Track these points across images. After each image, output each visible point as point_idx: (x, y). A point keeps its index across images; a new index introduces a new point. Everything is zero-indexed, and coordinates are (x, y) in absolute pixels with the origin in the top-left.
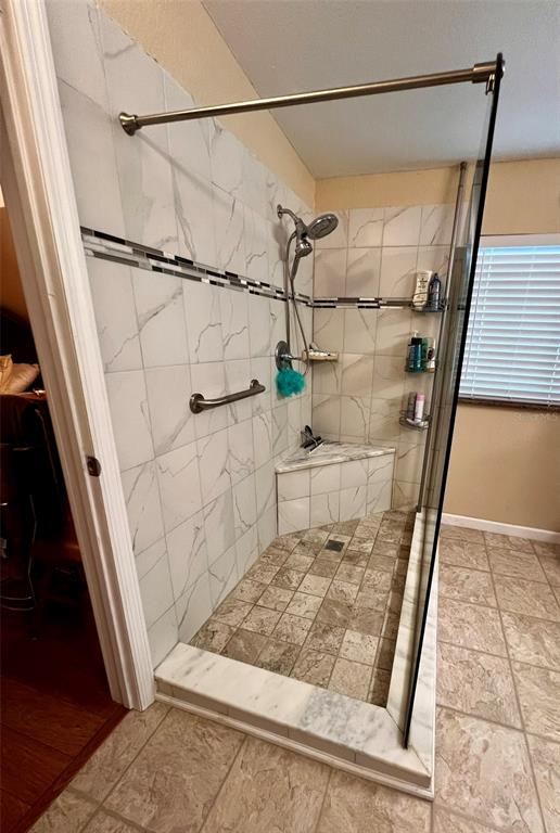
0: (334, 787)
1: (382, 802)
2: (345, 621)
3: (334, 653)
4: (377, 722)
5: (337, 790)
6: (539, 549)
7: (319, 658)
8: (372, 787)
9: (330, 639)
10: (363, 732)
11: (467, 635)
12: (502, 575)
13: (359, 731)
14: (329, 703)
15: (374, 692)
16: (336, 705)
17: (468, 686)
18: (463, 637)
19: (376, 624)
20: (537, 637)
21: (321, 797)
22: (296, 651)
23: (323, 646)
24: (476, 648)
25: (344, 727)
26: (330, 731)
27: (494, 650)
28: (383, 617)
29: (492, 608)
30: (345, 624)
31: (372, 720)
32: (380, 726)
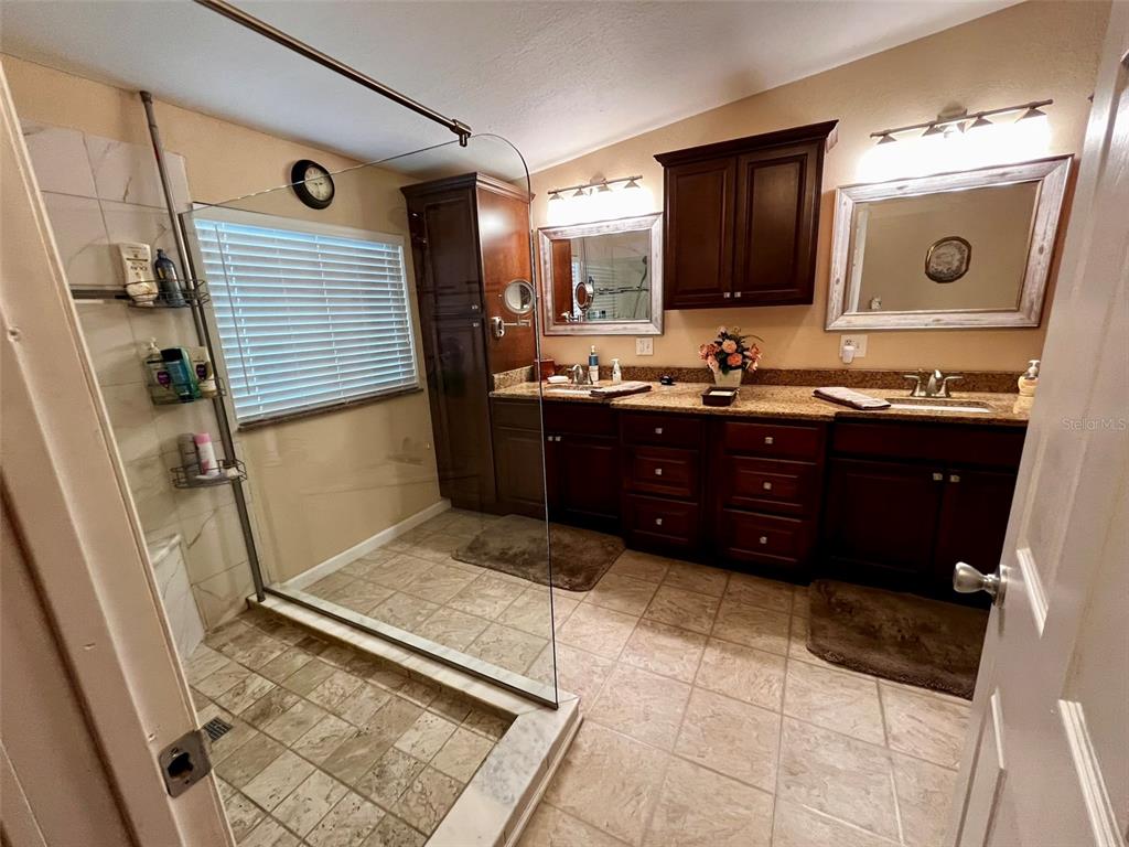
0: (559, 801)
1: (578, 759)
2: (378, 745)
3: (420, 766)
4: (529, 725)
5: (562, 799)
6: (397, 548)
7: (419, 789)
8: (566, 763)
9: (397, 769)
10: (536, 741)
11: (456, 639)
12: (407, 585)
13: (533, 744)
14: (496, 770)
15: (488, 732)
16: (500, 763)
17: (504, 659)
18: (457, 643)
19: (405, 710)
20: (483, 596)
21: (565, 817)
22: (391, 821)
23: (403, 781)
24: (472, 638)
25: (526, 758)
26: (526, 773)
27: (482, 628)
28: (400, 699)
29: (438, 610)
30: (383, 746)
31: (525, 730)
32: (534, 724)
